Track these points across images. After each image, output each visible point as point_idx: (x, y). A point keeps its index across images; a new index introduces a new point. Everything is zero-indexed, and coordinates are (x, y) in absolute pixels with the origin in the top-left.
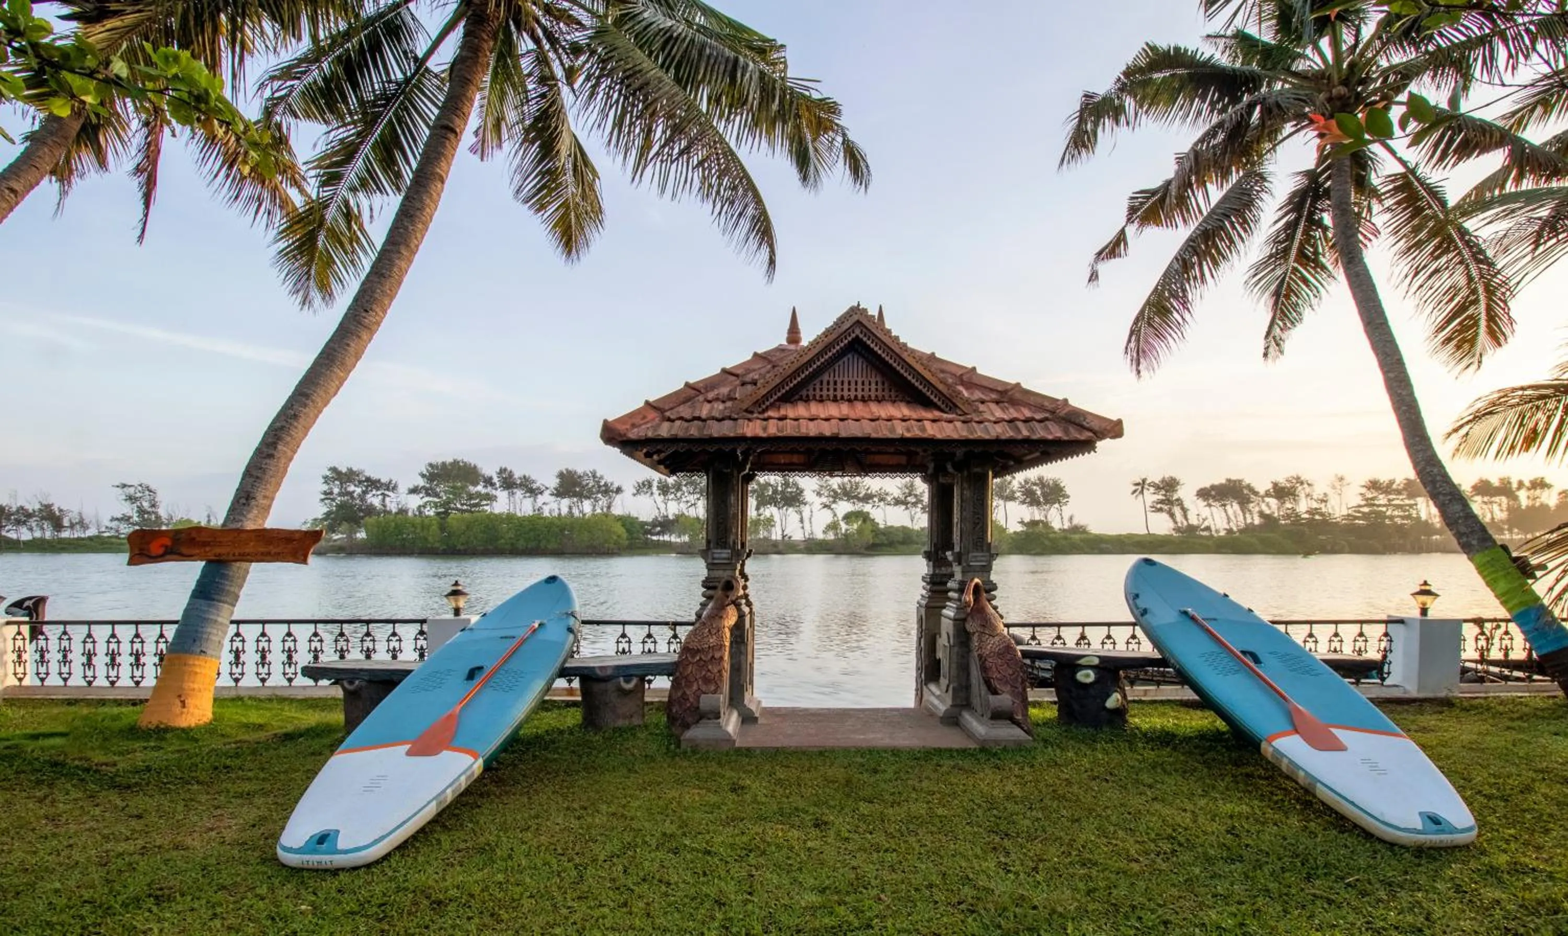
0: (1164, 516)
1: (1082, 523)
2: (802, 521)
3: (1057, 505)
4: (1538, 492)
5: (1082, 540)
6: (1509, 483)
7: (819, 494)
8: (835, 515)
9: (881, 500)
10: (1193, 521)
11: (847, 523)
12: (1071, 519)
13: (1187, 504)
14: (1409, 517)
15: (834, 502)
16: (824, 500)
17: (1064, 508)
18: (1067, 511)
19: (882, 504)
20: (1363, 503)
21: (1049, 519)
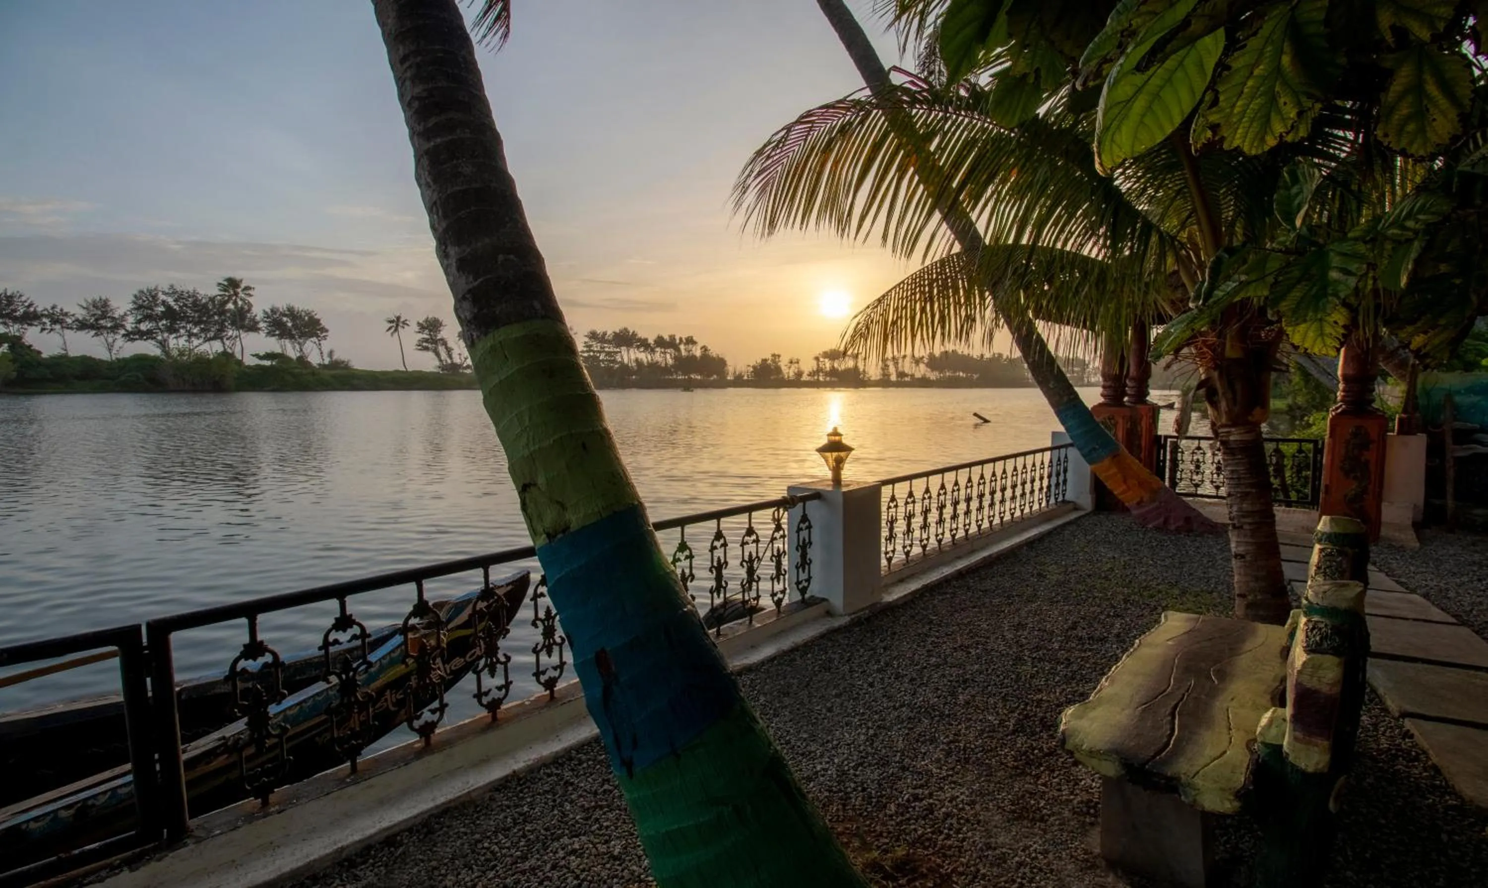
0: (431, 354)
1: (344, 359)
3: (314, 340)
4: (690, 346)
5: (333, 376)
6: (675, 339)
10: (457, 360)
13: (450, 344)
14: (614, 361)
17: (322, 342)
18: (326, 346)
20: (585, 349)
21: (306, 354)
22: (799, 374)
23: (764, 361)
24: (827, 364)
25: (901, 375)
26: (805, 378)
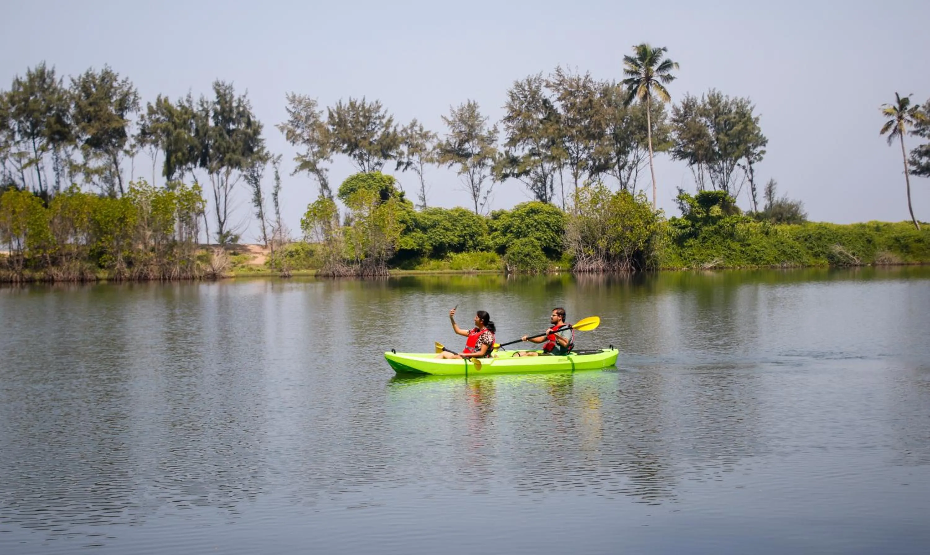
1: (792, 199)
2: (258, 201)
3: (743, 161)
7: (292, 137)
8: (325, 186)
9: (415, 149)
11: (348, 203)
12: (770, 192)
15: (322, 155)
16: (303, 149)
19: (415, 159)
21: (732, 191)
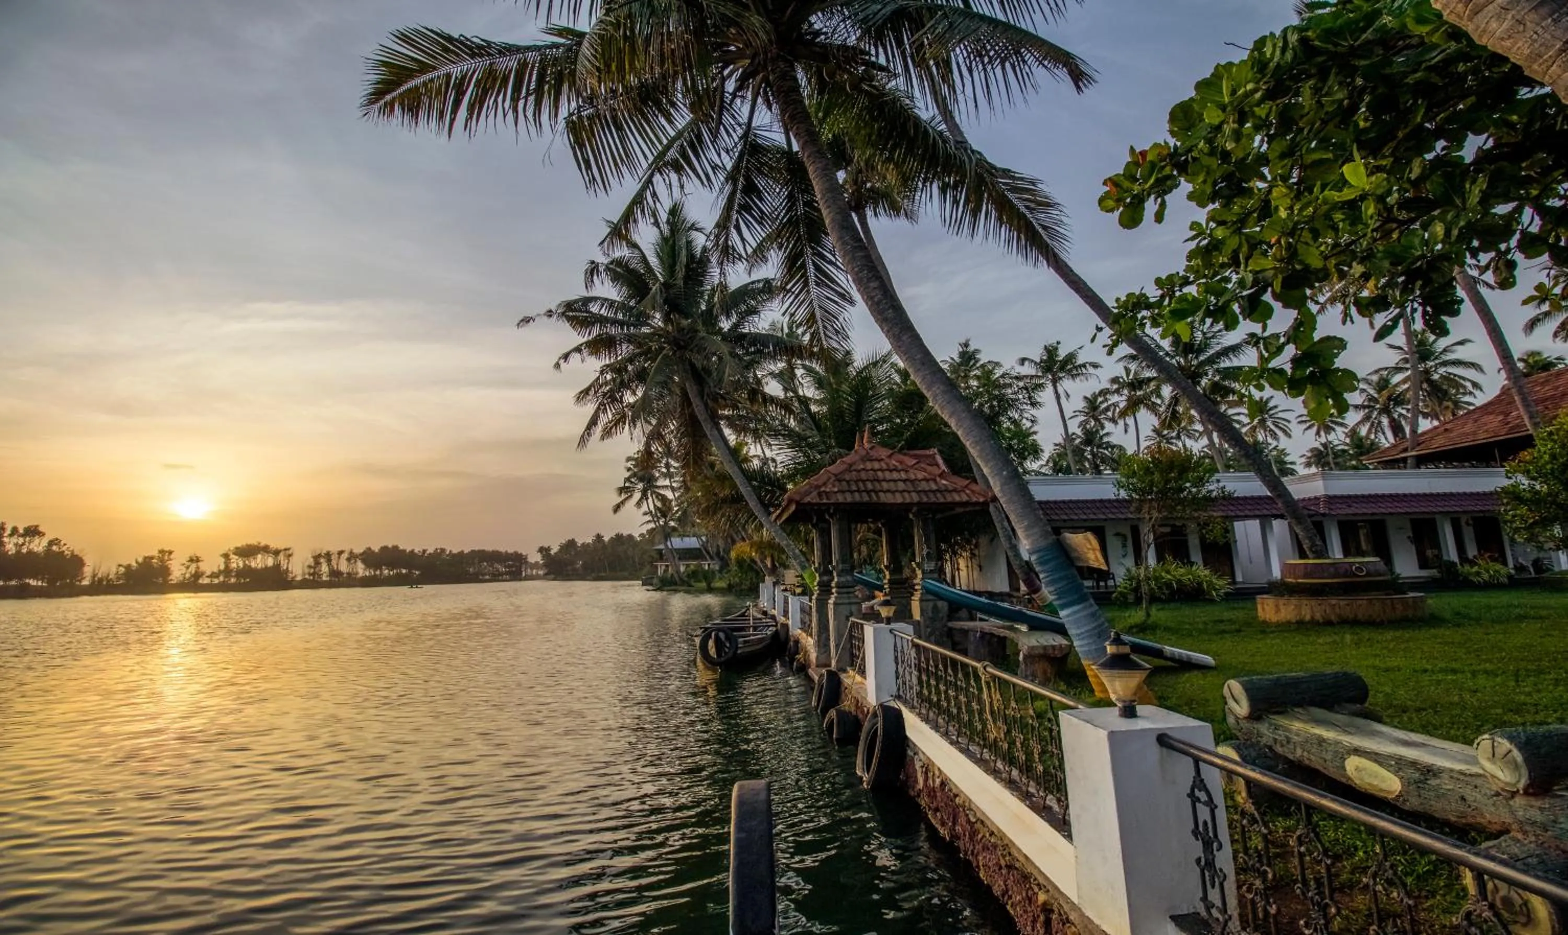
4: (28, 539)
22: (198, 575)
23: (148, 559)
24: (237, 563)
25: (335, 573)
26: (205, 581)
